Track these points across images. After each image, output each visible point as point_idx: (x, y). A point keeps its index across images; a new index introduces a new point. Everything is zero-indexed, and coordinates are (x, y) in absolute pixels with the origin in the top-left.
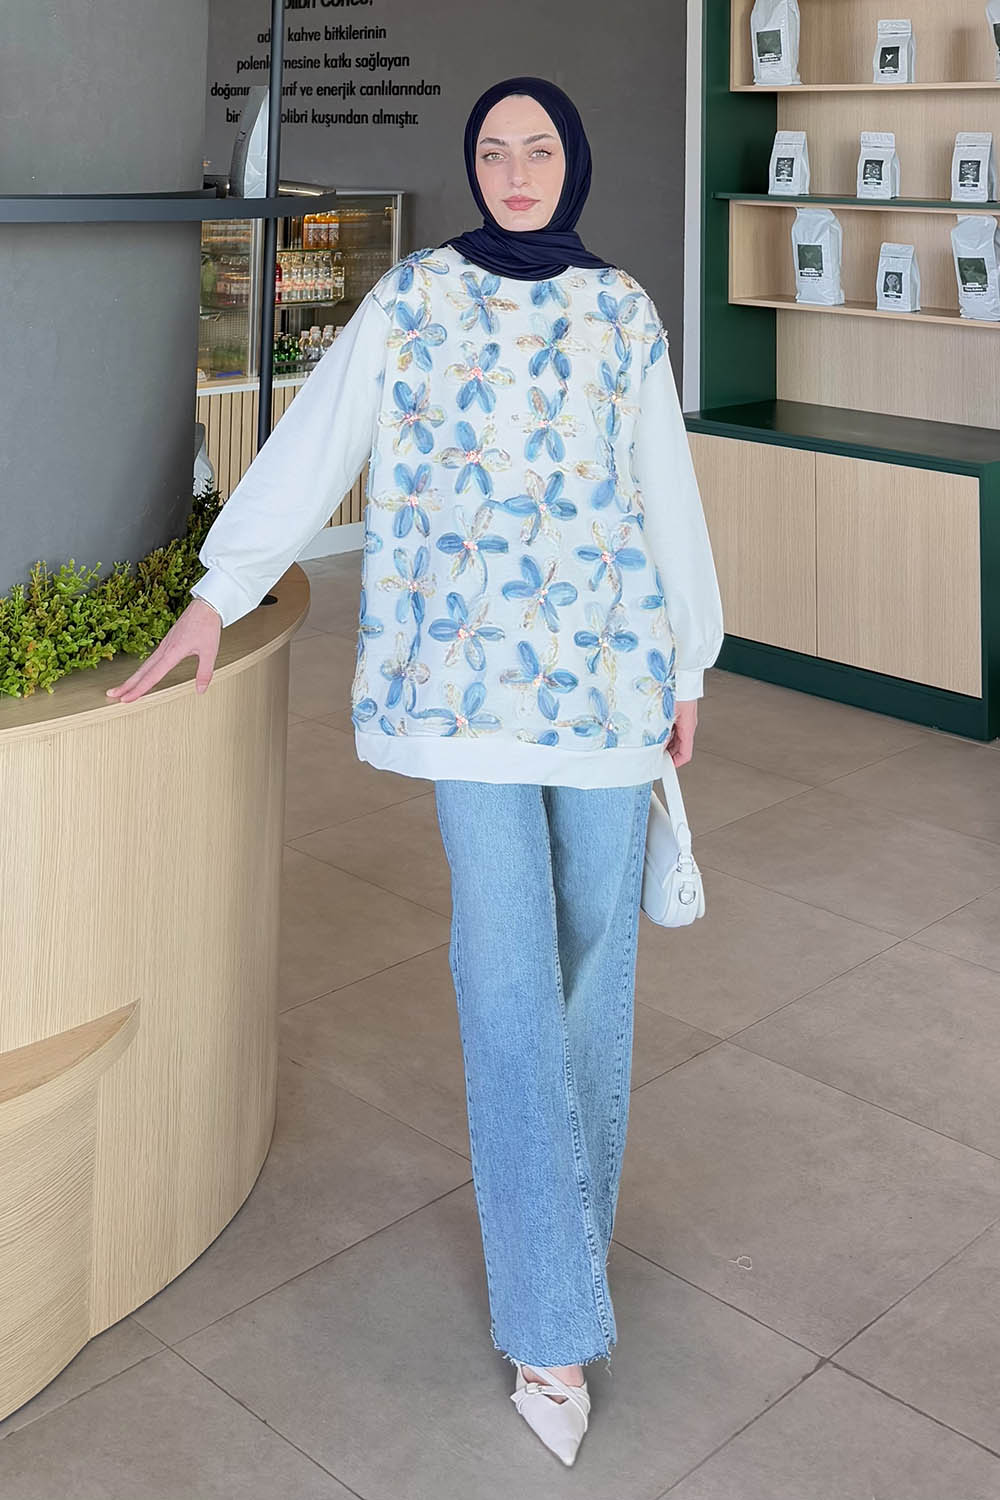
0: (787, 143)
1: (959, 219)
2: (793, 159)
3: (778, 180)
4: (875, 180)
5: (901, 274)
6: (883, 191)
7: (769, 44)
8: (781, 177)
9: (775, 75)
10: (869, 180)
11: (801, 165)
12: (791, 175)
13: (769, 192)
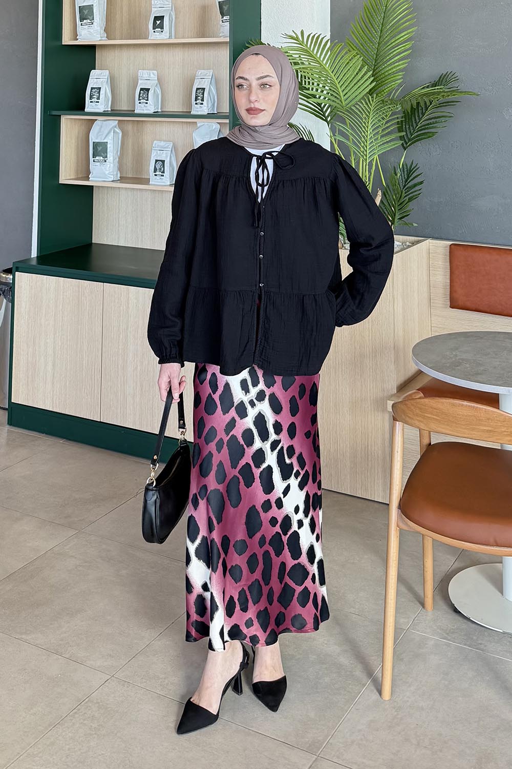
0: (97, 78)
1: (198, 125)
2: (100, 88)
3: (91, 102)
4: (145, 101)
5: (164, 161)
6: (150, 108)
7: (86, 14)
8: (93, 100)
9: (90, 34)
10: (142, 101)
11: (106, 91)
12: (98, 98)
13: (85, 110)
